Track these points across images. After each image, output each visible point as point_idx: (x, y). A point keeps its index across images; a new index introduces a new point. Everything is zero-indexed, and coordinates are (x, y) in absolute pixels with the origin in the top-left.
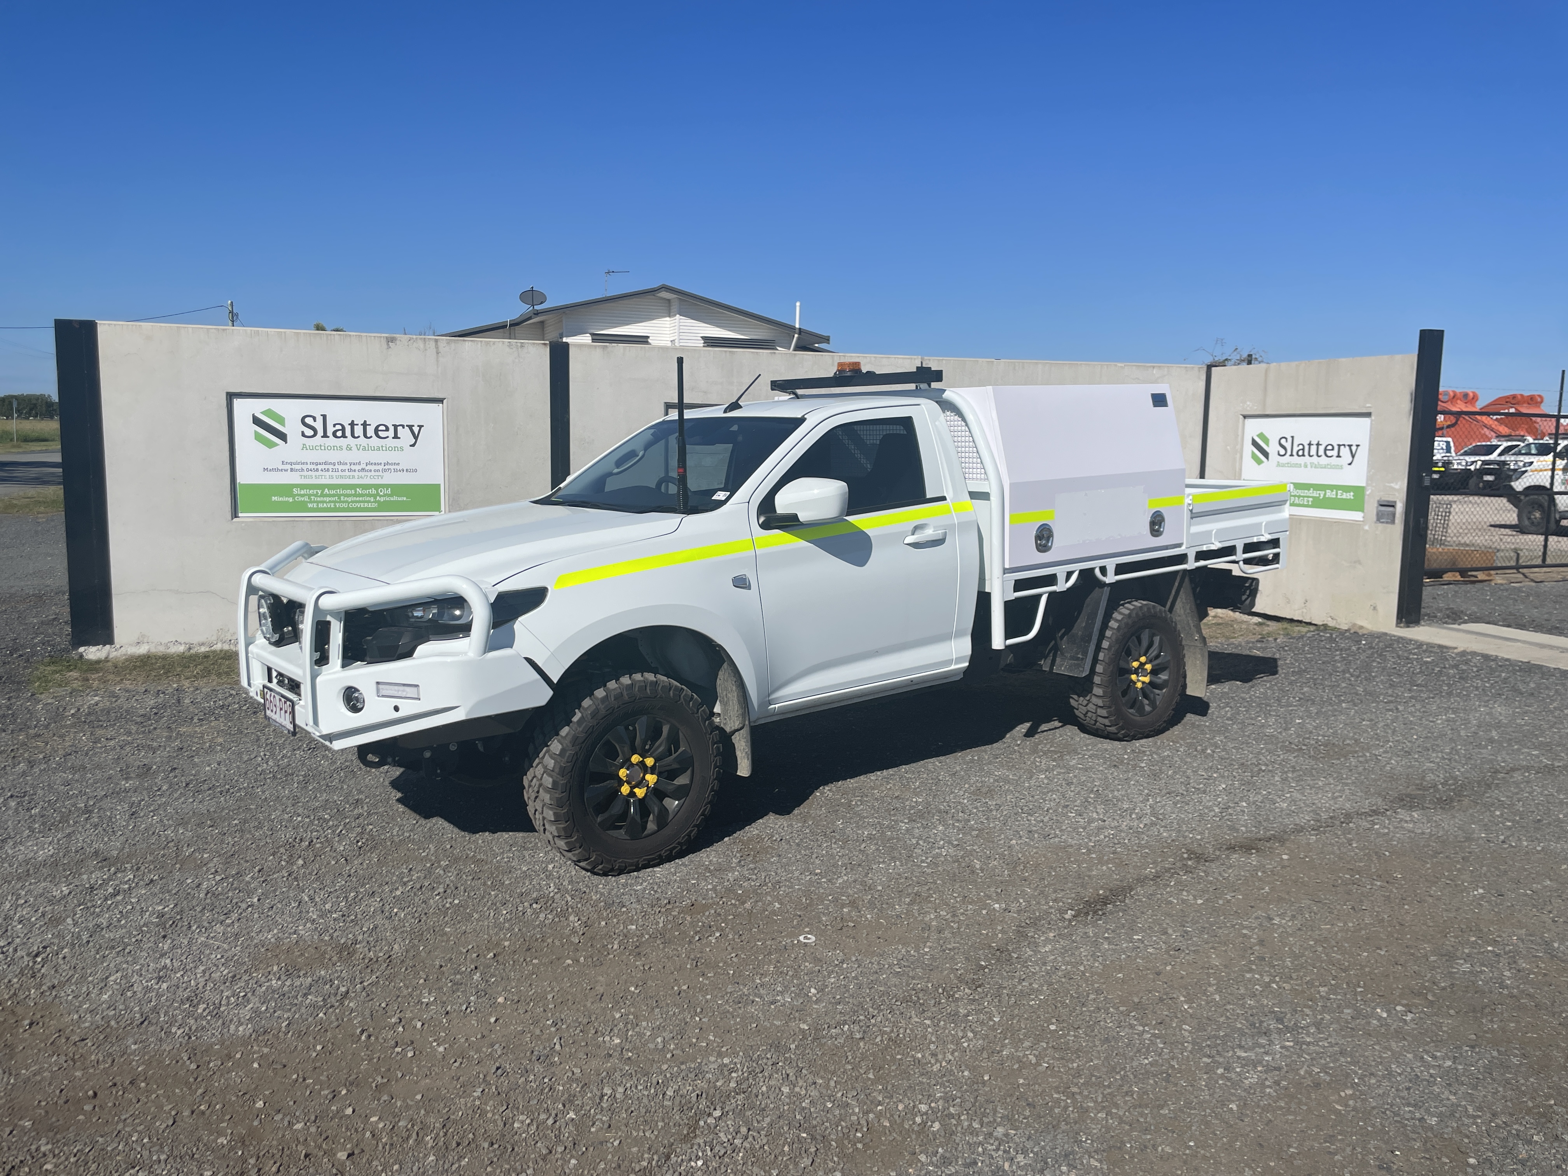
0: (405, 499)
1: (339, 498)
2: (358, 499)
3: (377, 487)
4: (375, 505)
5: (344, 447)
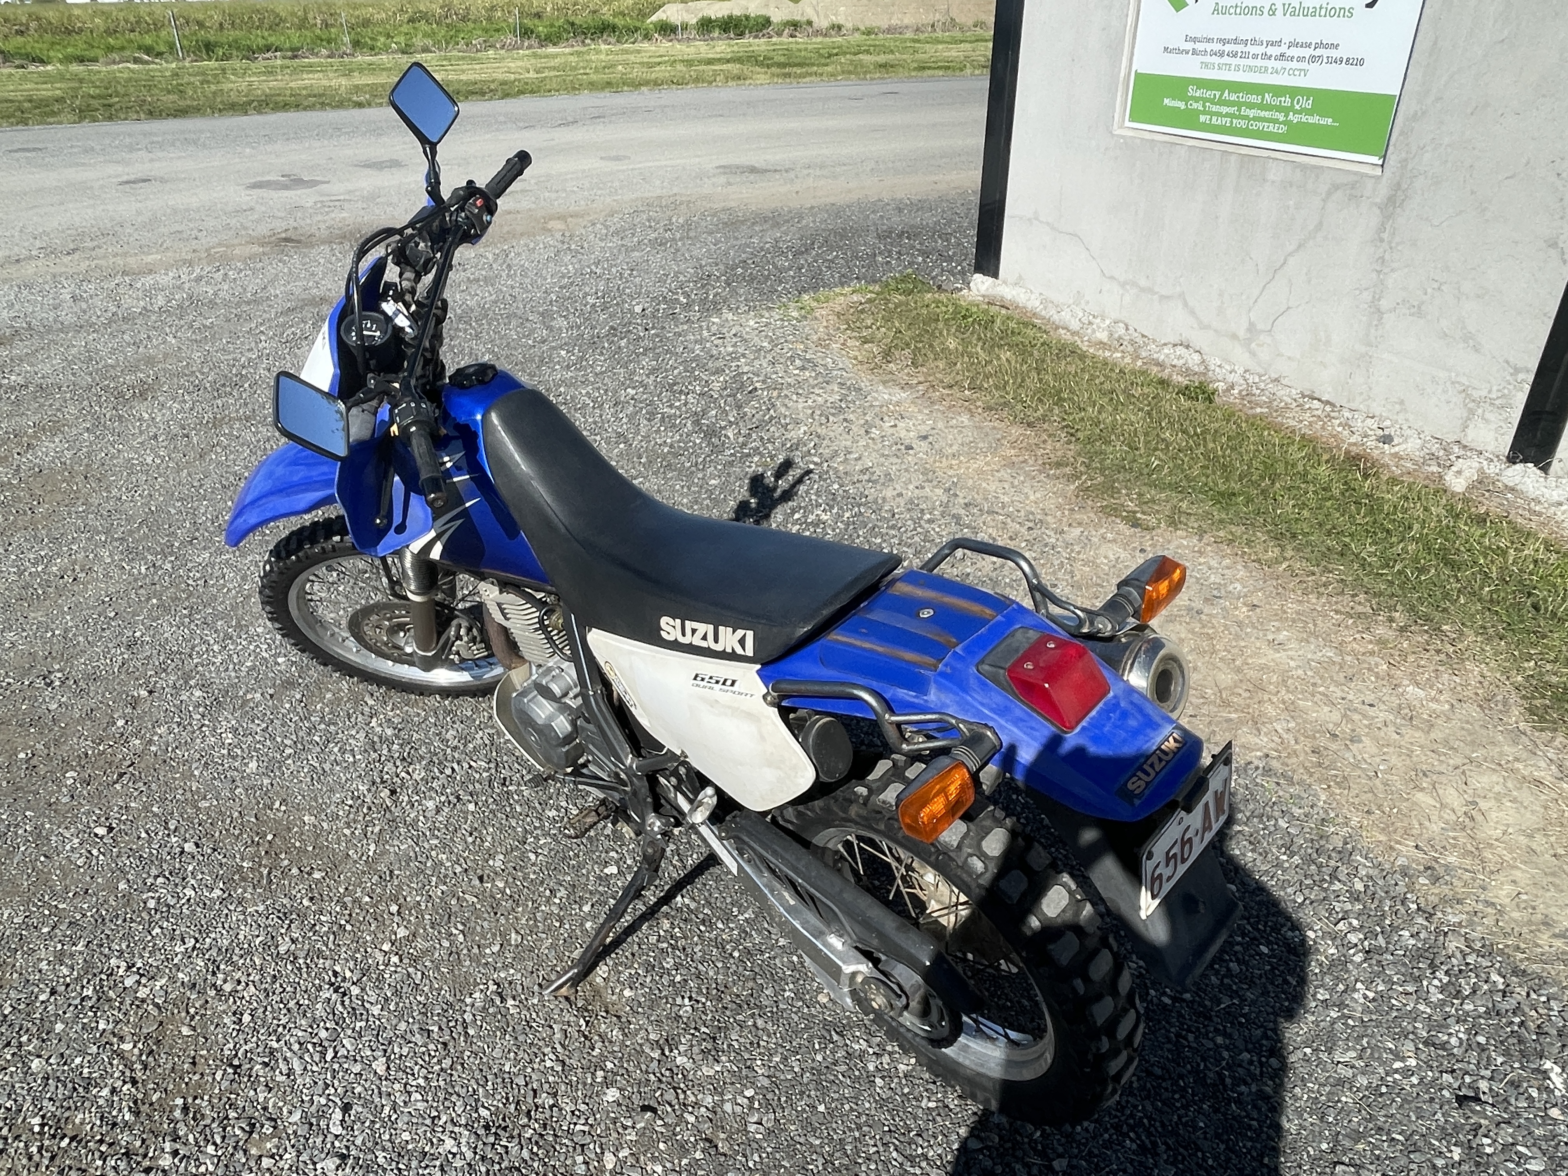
0: (1330, 120)
1: (1239, 110)
2: (1263, 114)
3: (1294, 92)
4: (1283, 129)
5: (1266, 11)
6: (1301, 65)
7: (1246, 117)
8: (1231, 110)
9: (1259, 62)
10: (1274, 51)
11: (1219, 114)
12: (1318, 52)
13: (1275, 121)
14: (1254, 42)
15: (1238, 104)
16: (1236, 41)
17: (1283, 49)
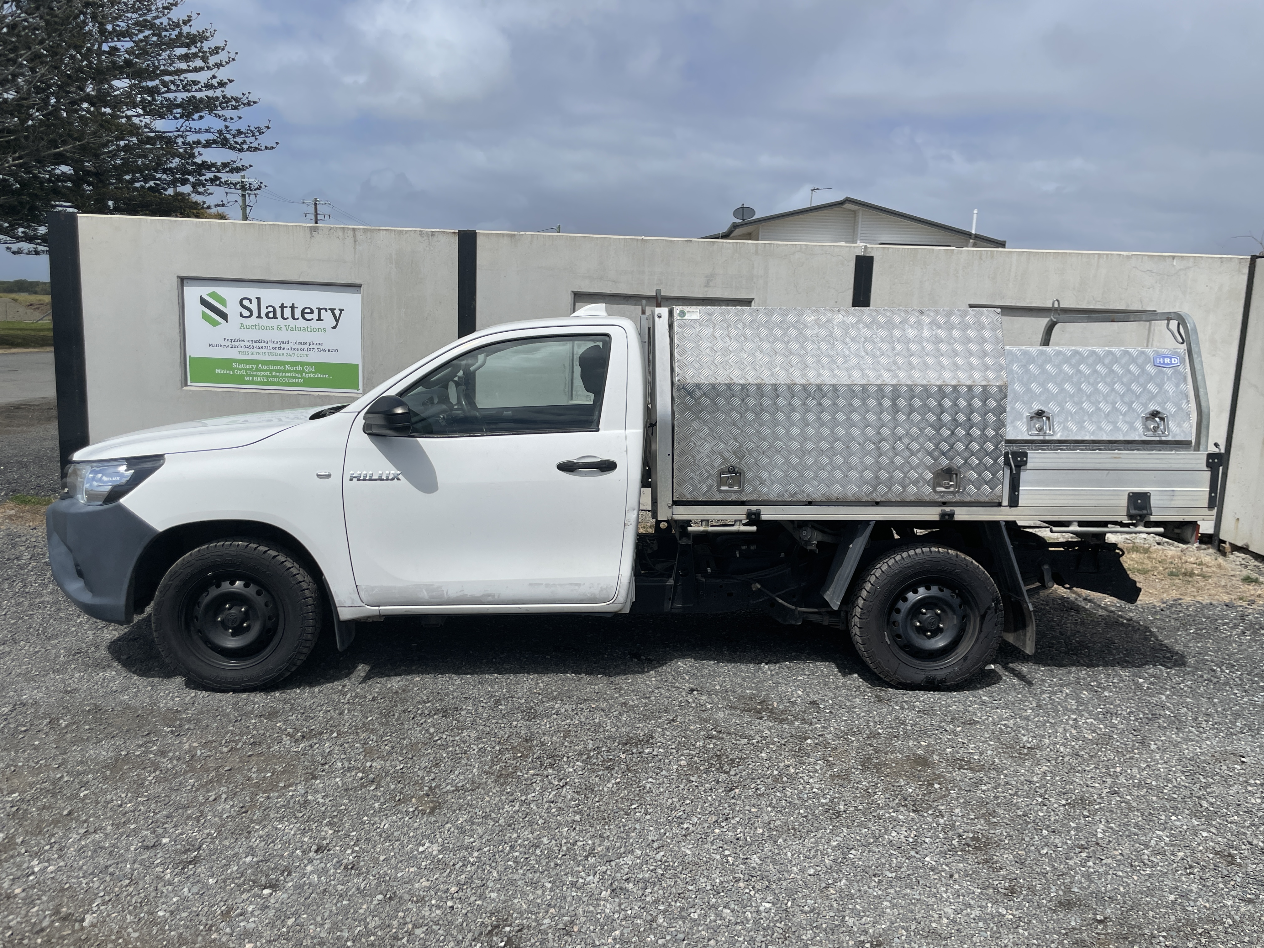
0: (327, 376)
1: (271, 373)
2: (286, 375)
3: (303, 364)
4: (301, 381)
5: (275, 328)
6: (303, 352)
7: (277, 377)
8: (266, 374)
9: (277, 351)
10: (286, 346)
11: (257, 376)
12: (311, 347)
13: (295, 378)
14: (272, 342)
15: (271, 371)
16: (260, 341)
17: (291, 345)
